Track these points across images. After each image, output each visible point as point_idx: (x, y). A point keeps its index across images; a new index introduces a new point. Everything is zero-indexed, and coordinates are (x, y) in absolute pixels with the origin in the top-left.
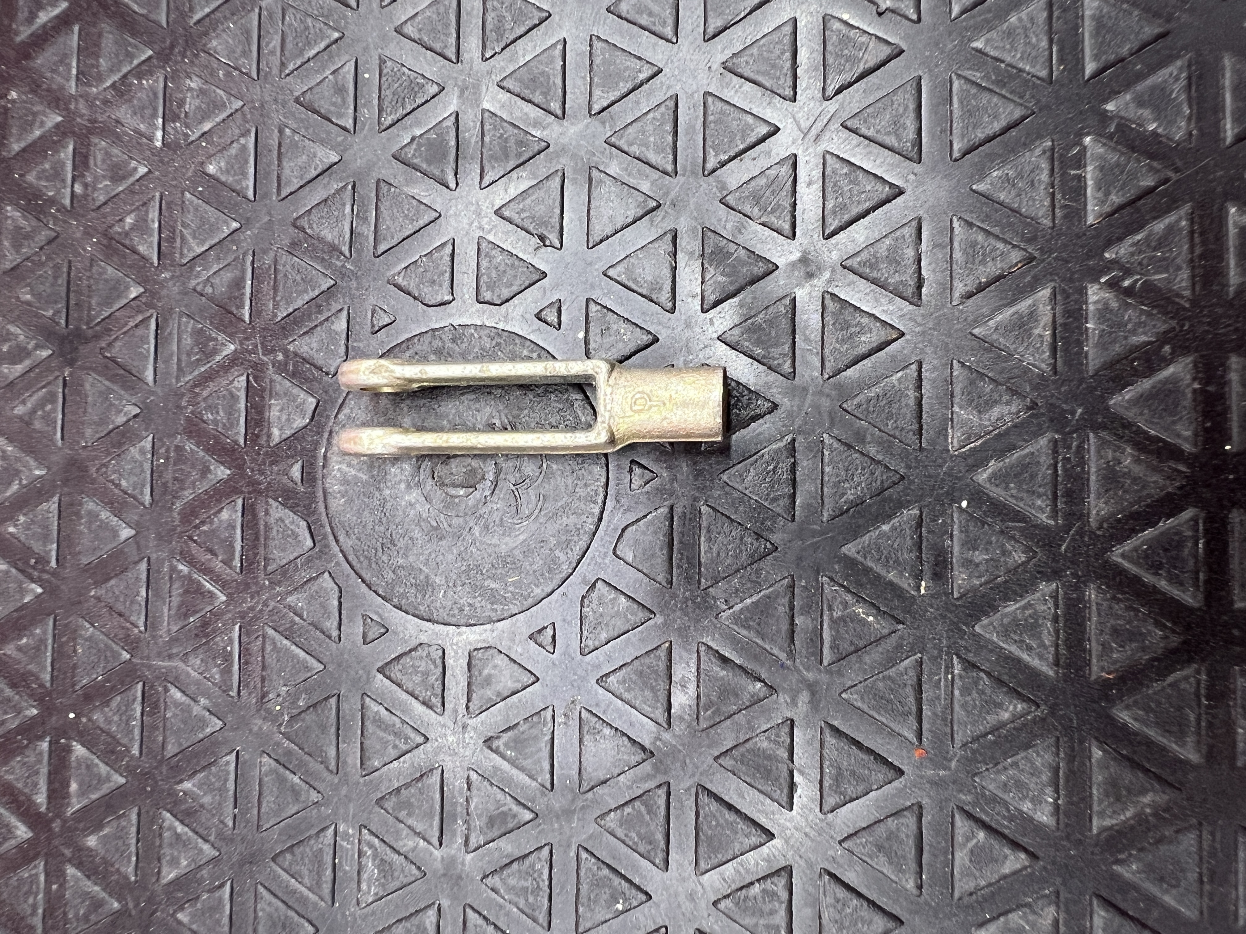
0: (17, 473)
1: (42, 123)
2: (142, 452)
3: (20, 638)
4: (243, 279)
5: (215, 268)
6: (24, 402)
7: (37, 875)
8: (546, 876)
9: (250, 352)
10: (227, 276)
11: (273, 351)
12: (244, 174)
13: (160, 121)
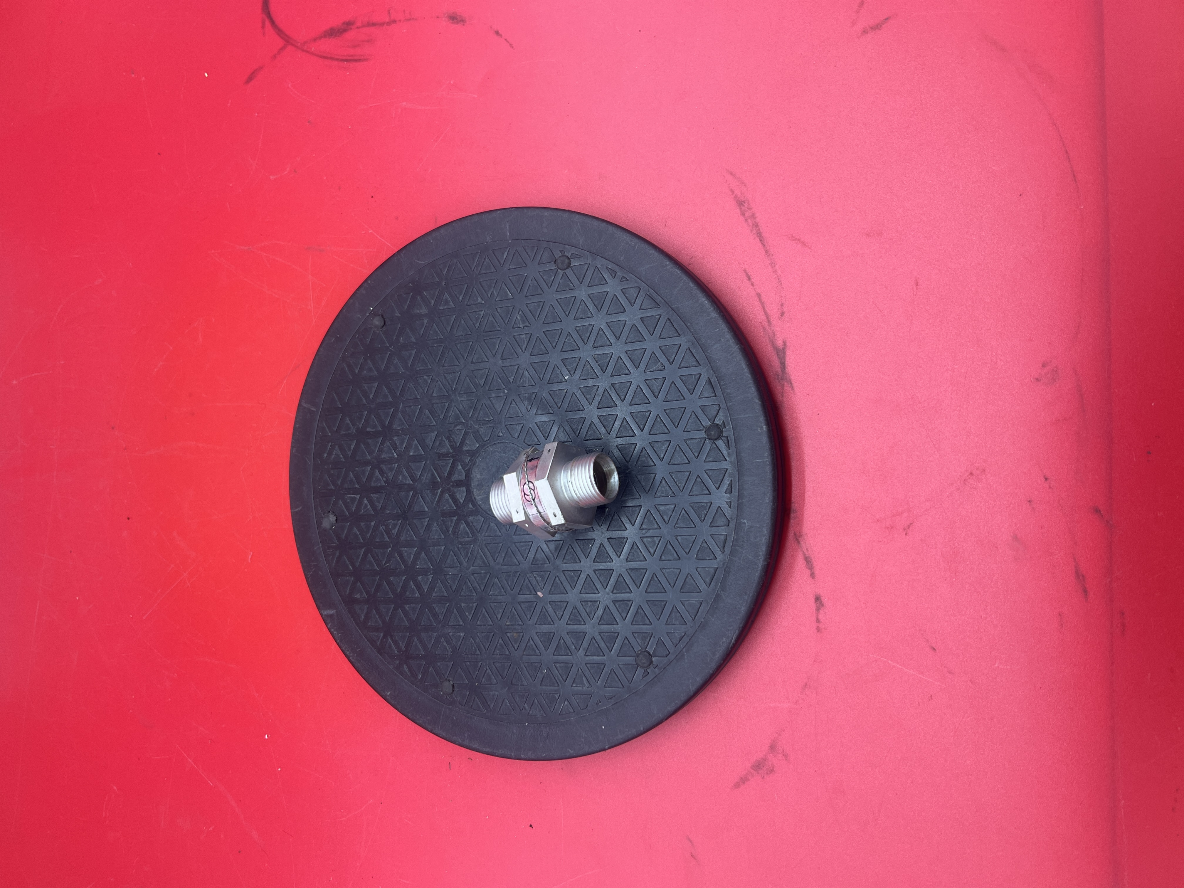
0: (411, 553)
1: (367, 471)
2: (436, 527)
3: (434, 590)
4: (433, 473)
5: (426, 475)
6: (402, 536)
7: (472, 641)
8: (573, 552)
9: (445, 488)
10: (429, 475)
11: (449, 484)
12: (419, 450)
13: (393, 451)
